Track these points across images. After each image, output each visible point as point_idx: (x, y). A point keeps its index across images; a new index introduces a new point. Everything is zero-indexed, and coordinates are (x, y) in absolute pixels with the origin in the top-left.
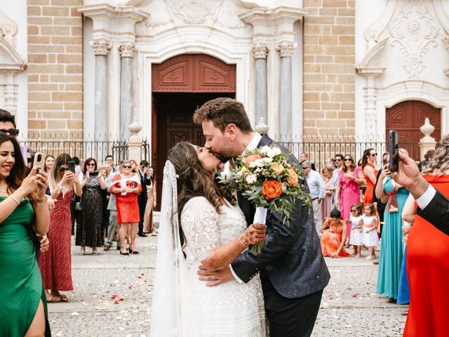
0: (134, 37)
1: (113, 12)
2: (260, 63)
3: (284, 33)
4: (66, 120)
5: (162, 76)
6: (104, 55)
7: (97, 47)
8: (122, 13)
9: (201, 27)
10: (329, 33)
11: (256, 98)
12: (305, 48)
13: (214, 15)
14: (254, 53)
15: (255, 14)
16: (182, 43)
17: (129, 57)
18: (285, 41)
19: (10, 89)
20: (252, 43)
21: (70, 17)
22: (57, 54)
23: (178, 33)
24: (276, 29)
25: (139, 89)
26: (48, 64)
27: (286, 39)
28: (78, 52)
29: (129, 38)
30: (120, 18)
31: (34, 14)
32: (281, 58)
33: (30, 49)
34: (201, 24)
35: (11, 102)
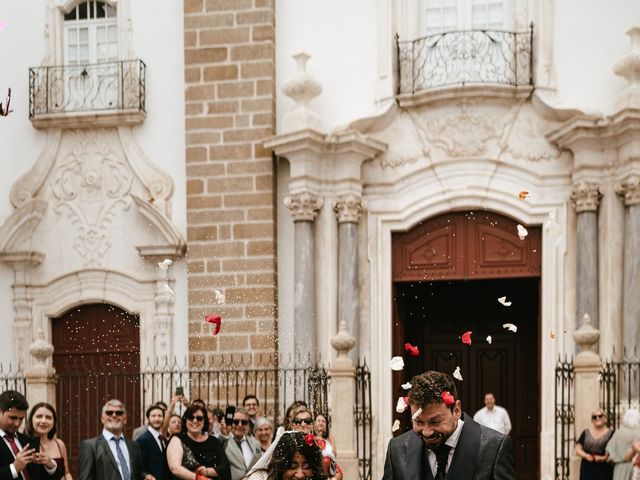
0: (360, 187)
1: (323, 145)
2: (586, 221)
3: (631, 160)
4: (248, 334)
5: (410, 253)
6: (308, 221)
7: (296, 208)
8: (337, 146)
9: (477, 161)
11: (578, 285)
13: (501, 137)
14: (575, 202)
15: (577, 129)
16: (444, 192)
17: (352, 222)
18: (634, 175)
19: (162, 287)
20: (571, 183)
21: (253, 159)
22: (232, 224)
23: (436, 175)
24: (618, 154)
25: (369, 277)
26: (219, 241)
27: (633, 171)
28: (266, 218)
29: (351, 189)
30: (335, 155)
31: (196, 160)
32: (626, 207)
33: (191, 218)
34: (477, 155)
35: (163, 309)
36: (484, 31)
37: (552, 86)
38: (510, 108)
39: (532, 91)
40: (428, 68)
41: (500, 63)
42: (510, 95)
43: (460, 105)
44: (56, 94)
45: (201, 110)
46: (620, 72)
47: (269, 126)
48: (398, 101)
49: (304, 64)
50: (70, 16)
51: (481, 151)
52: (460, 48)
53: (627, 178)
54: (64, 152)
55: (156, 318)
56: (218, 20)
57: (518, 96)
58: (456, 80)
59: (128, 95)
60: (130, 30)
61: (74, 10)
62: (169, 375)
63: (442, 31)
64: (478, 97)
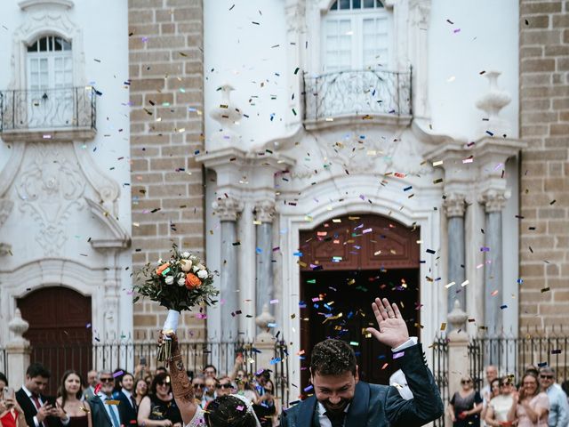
0: (273, 194)
1: (244, 160)
2: (455, 225)
3: (490, 176)
5: (314, 248)
6: (231, 221)
7: (222, 210)
8: (255, 161)
9: (369, 175)
10: (560, 174)
12: (523, 198)
13: (387, 156)
14: (446, 209)
15: (448, 151)
16: (342, 199)
17: (267, 223)
18: (493, 189)
19: (111, 274)
20: (443, 194)
21: (186, 170)
22: (169, 222)
23: (335, 185)
24: (480, 172)
25: (281, 267)
27: (491, 186)
28: (197, 218)
29: (267, 195)
30: (254, 168)
31: (139, 169)
32: (487, 214)
33: (135, 217)
34: (368, 170)
35: (112, 292)
36: (373, 71)
37: (427, 115)
38: (394, 132)
39: (412, 120)
40: (329, 99)
41: (386, 97)
42: (394, 122)
43: (355, 129)
44: (21, 113)
45: (143, 129)
46: (481, 106)
47: (199, 143)
48: (304, 125)
49: (228, 94)
50: (32, 48)
51: (371, 166)
52: (354, 83)
53: (487, 191)
54: (28, 160)
55: (105, 300)
56: (157, 56)
57: (401, 123)
58: (351, 110)
59: (82, 116)
60: (83, 61)
61: (36, 43)
62: (117, 347)
63: (340, 70)
64: (369, 123)
